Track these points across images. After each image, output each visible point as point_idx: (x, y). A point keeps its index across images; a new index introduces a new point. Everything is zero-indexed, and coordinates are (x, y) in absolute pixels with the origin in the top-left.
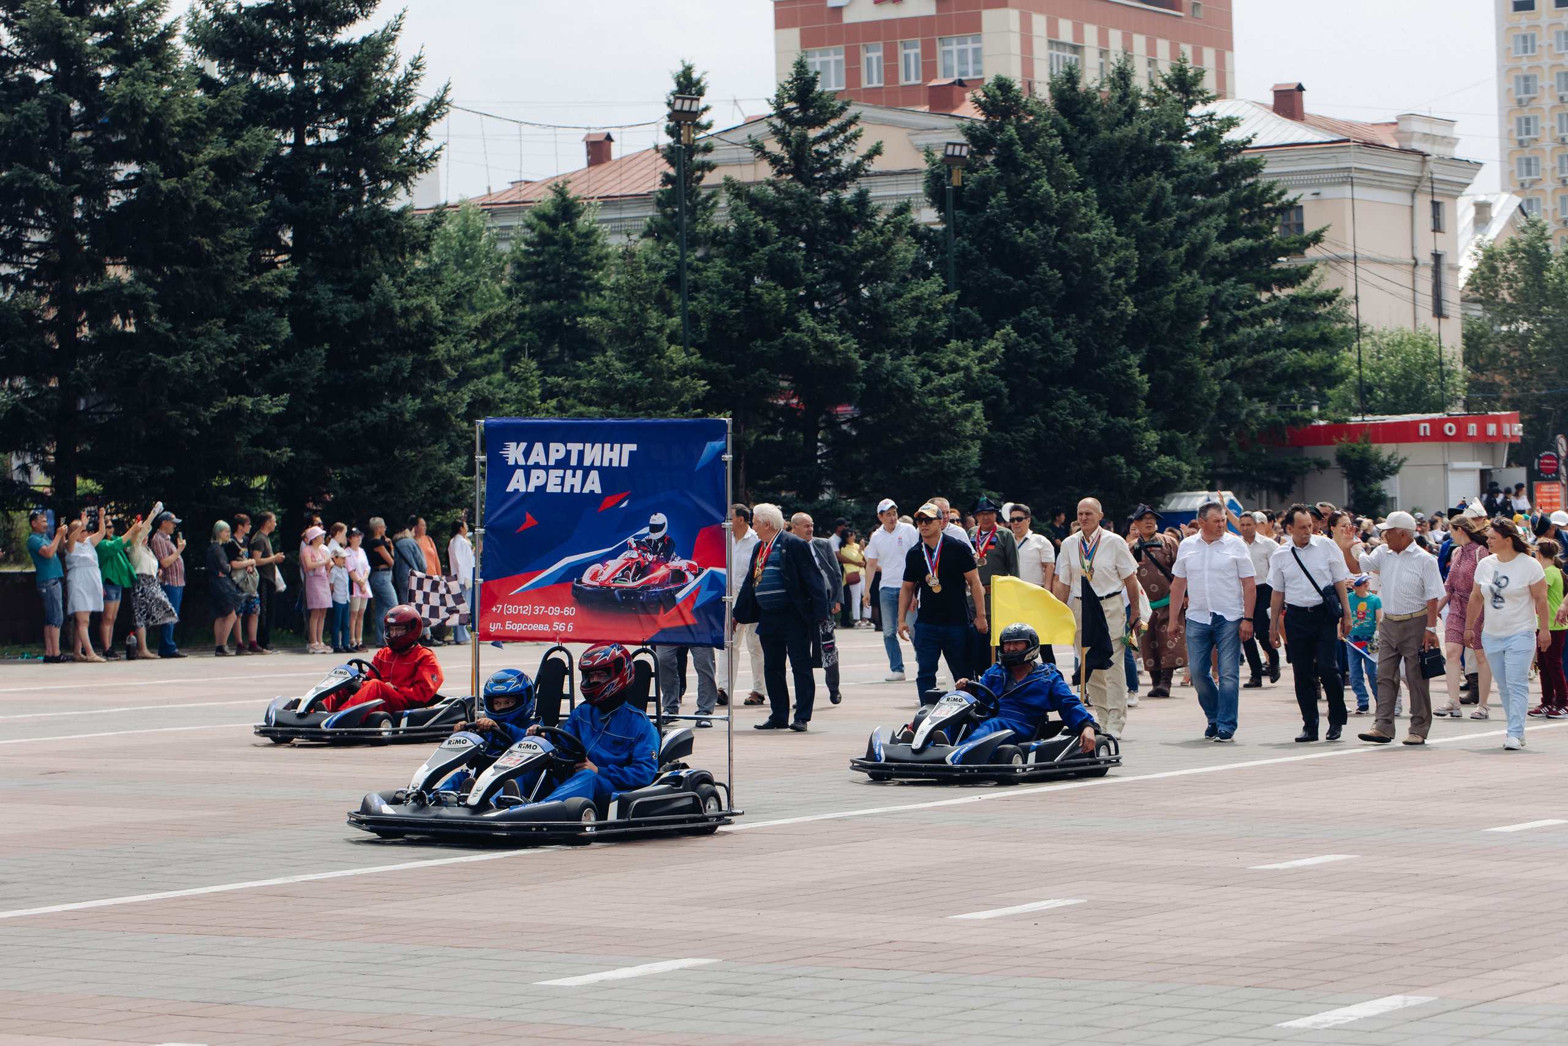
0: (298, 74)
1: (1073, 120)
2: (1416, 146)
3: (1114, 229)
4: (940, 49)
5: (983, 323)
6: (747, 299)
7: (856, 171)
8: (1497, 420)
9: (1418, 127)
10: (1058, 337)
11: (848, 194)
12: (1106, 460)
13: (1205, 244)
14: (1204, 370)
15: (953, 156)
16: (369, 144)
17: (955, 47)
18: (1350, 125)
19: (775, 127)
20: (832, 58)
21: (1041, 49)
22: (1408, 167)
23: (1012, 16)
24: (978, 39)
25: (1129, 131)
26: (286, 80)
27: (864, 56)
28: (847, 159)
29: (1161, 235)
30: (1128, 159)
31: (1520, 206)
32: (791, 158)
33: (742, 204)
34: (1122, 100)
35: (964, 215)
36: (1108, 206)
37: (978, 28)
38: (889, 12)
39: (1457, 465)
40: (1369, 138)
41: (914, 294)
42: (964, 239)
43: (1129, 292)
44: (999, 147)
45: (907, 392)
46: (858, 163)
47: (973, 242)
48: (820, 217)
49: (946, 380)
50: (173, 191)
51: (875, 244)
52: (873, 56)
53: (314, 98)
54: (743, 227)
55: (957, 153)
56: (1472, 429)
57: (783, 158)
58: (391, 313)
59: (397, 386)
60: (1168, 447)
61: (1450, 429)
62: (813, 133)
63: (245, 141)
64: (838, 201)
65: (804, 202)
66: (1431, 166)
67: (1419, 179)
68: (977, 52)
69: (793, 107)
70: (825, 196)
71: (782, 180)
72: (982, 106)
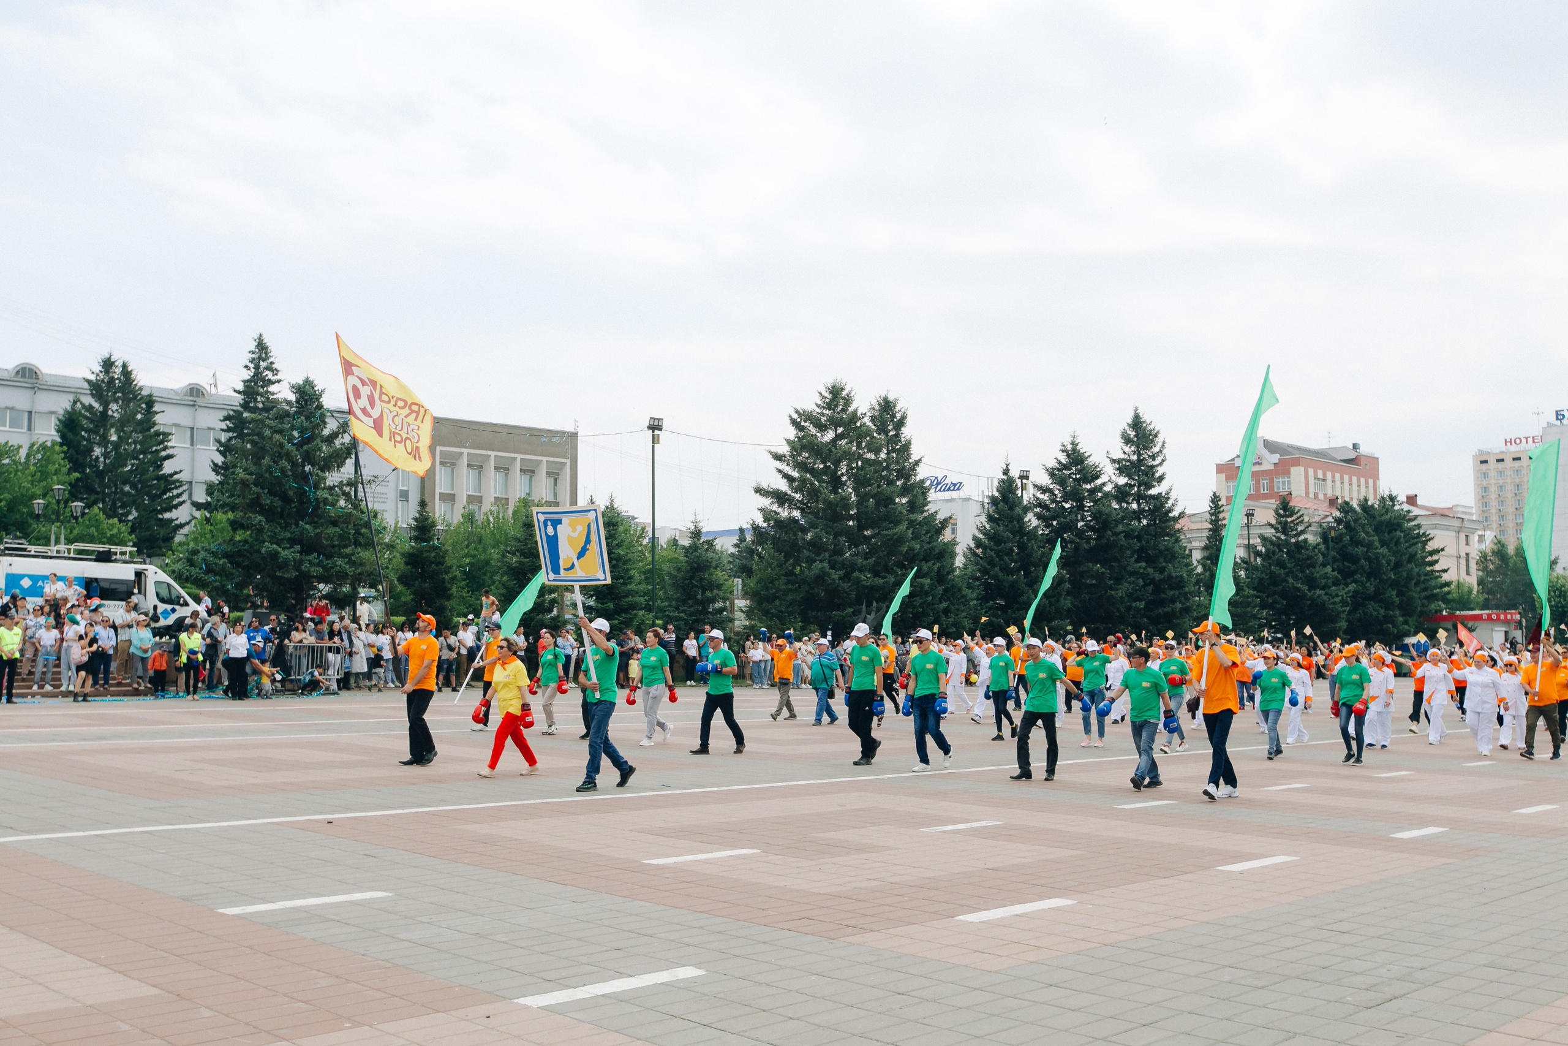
0: (1139, 504)
1: (1368, 514)
2: (1459, 516)
3: (1387, 550)
4: (1275, 480)
6: (1271, 573)
7: (1302, 532)
8: (1511, 614)
9: (1460, 509)
10: (1368, 585)
11: (1302, 538)
12: (1385, 626)
13: (1416, 553)
14: (1416, 595)
15: (1330, 527)
16: (1164, 525)
17: (1281, 480)
18: (1434, 508)
19: (1277, 519)
21: (1311, 480)
22: (1457, 523)
23: (1301, 469)
24: (1290, 477)
25: (1387, 517)
26: (1134, 506)
28: (1300, 528)
29: (1400, 551)
30: (1386, 526)
31: (1495, 536)
32: (1282, 528)
33: (1268, 543)
35: (1333, 545)
36: (1383, 543)
37: (1289, 474)
38: (1257, 468)
39: (1496, 629)
40: (1442, 512)
43: (1391, 570)
44: (1345, 524)
45: (1323, 604)
46: (1304, 530)
48: (1291, 547)
49: (1337, 599)
50: (1114, 540)
53: (1145, 511)
54: (1267, 550)
55: (1331, 525)
56: (1502, 617)
57: (1279, 528)
58: (1172, 577)
59: (1173, 600)
60: (1406, 623)
61: (1494, 617)
62: (1289, 520)
64: (1298, 542)
65: (1287, 542)
66: (1466, 522)
67: (1462, 527)
68: (1289, 481)
69: (1282, 512)
70: (1293, 540)
71: (1278, 535)
72: (1339, 510)
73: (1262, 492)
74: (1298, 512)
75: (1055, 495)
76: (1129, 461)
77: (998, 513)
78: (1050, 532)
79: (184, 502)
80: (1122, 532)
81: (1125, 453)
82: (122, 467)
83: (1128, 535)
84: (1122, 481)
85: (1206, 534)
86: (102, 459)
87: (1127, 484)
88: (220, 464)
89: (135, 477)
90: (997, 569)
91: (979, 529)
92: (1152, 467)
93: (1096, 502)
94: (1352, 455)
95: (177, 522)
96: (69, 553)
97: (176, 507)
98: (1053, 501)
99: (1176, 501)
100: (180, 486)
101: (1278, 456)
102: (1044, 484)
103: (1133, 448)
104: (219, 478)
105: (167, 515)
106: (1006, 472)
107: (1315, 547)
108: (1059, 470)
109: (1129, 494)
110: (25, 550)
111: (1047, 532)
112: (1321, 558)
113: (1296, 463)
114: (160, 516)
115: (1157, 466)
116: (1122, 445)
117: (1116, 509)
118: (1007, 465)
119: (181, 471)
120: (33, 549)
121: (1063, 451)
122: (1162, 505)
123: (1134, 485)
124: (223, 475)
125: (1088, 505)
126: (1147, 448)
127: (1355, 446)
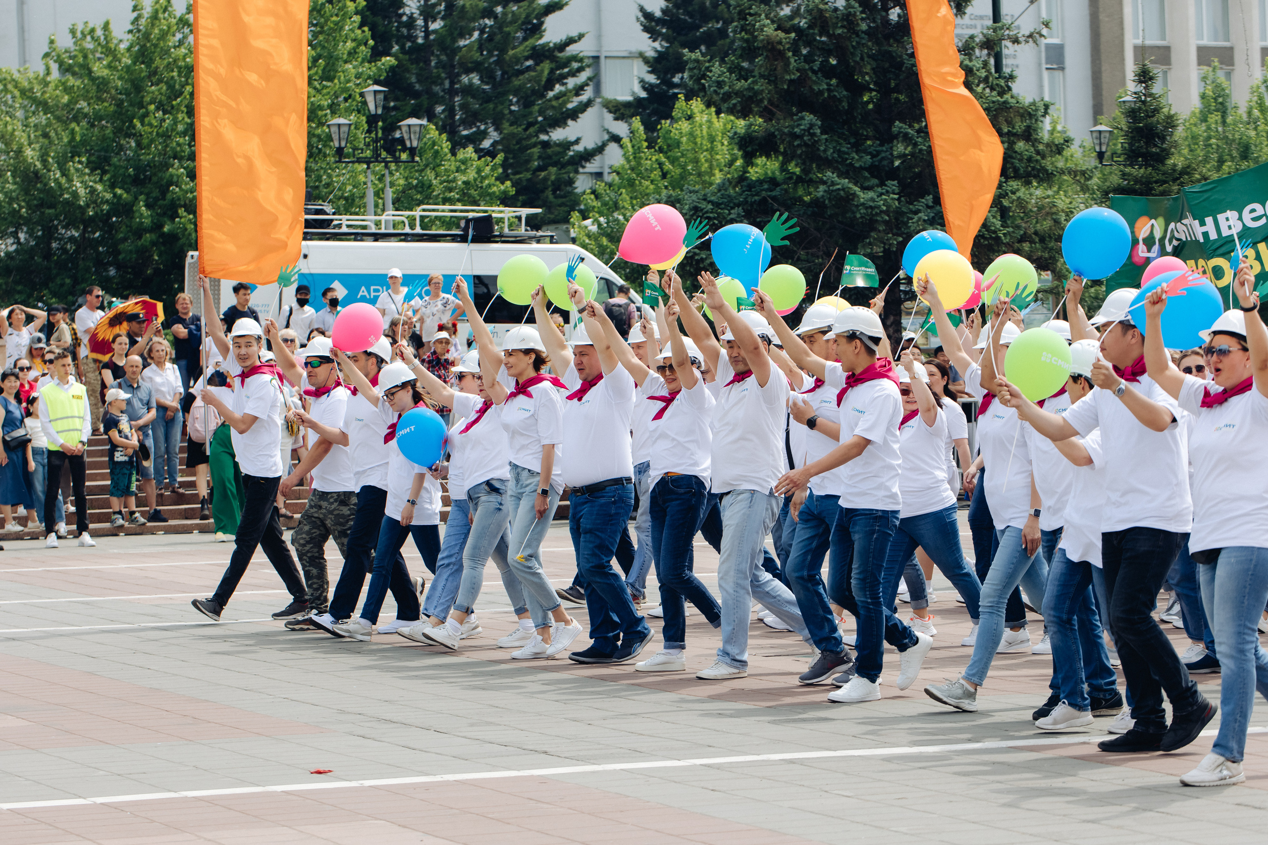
79: (589, 104)
82: (462, 36)
86: (420, 22)
88: (658, 14)
89: (490, 54)
95: (579, 148)
96: (412, 227)
97: (574, 114)
100: (580, 70)
104: (657, 45)
105: (558, 135)
110: (327, 223)
114: (543, 137)
119: (581, 36)
120: (345, 221)
124: (666, 38)
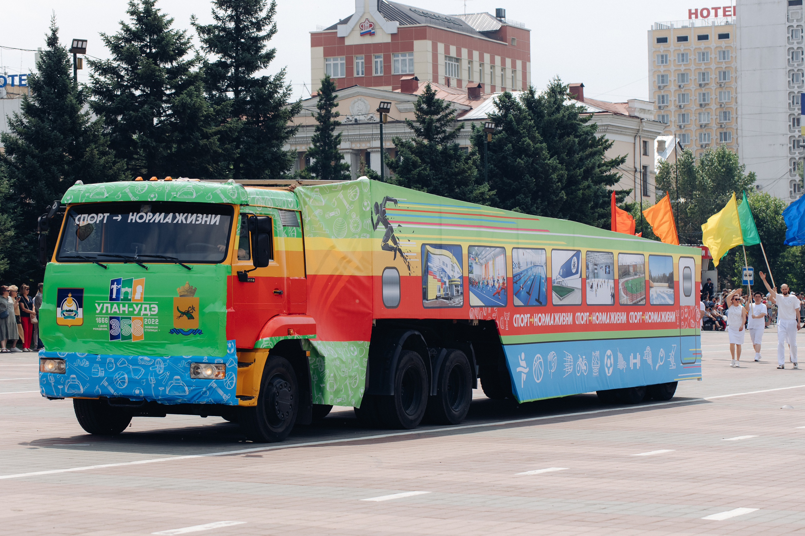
0: (237, 93)
1: (534, 112)
2: (637, 114)
3: (558, 161)
4: (393, 59)
5: (500, 202)
7: (452, 135)
9: (638, 106)
13: (593, 168)
15: (488, 128)
16: (271, 124)
17: (400, 58)
18: (604, 103)
19: (418, 115)
20: (339, 62)
21: (441, 60)
22: (633, 125)
23: (427, 44)
24: (412, 55)
26: (231, 95)
27: (355, 61)
28: (448, 130)
29: (574, 163)
30: (556, 128)
31: (679, 143)
32: (425, 129)
34: (555, 103)
35: (491, 153)
36: (553, 152)
37: (412, 49)
38: (368, 40)
40: (614, 110)
41: (480, 191)
42: (492, 165)
43: (562, 189)
44: (506, 124)
46: (454, 132)
47: (495, 166)
48: (437, 155)
51: (464, 168)
52: (359, 62)
53: (245, 102)
54: (406, 160)
55: (490, 127)
57: (421, 129)
63: (231, 124)
64: (445, 148)
65: (432, 149)
66: (644, 124)
67: (638, 130)
68: (411, 60)
69: (425, 106)
70: (440, 147)
71: (420, 139)
72: (497, 105)
73: (374, 74)
74: (447, 107)
75: (122, 77)
76: (224, 29)
77: (42, 102)
78: (114, 131)
80: (215, 133)
81: (217, 18)
83: (224, 137)
84: (213, 58)
85: (312, 133)
87: (220, 64)
90: (41, 184)
91: (11, 124)
92: (257, 39)
93: (179, 89)
94: (495, 26)
98: (119, 85)
99: (289, 89)
101: (397, 24)
102: (104, 60)
103: (229, 12)
106: (53, 41)
107: (468, 158)
108: (127, 40)
109: (224, 77)
111: (109, 130)
112: (475, 172)
113: (421, 34)
115: (263, 38)
116: (214, 6)
117: (206, 98)
118: (54, 32)
121: (132, 13)
122: (271, 95)
123: (231, 65)
125: (168, 92)
126: (249, 12)
127: (500, 14)
